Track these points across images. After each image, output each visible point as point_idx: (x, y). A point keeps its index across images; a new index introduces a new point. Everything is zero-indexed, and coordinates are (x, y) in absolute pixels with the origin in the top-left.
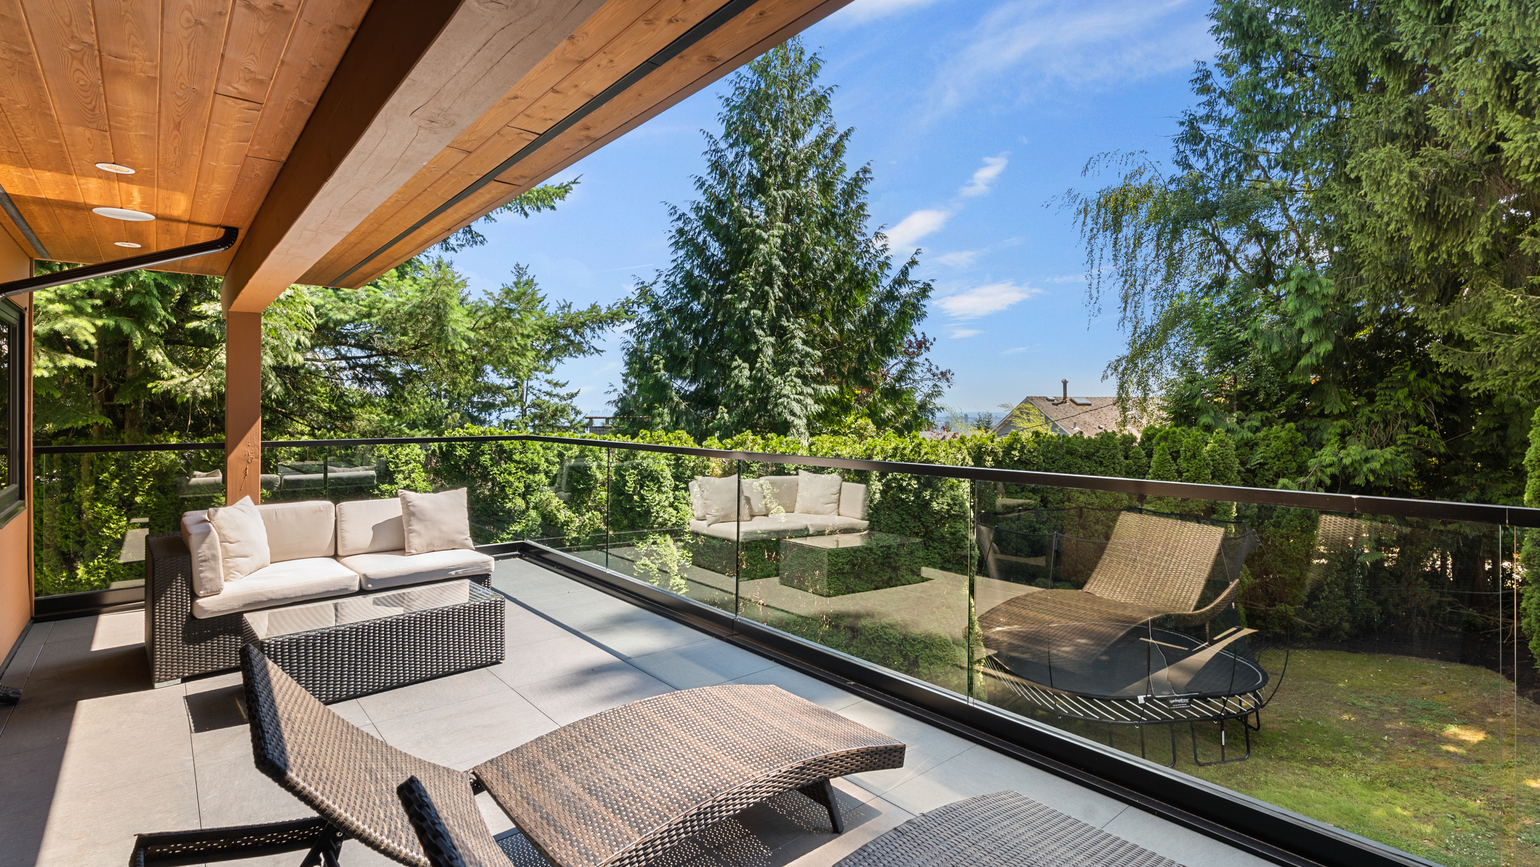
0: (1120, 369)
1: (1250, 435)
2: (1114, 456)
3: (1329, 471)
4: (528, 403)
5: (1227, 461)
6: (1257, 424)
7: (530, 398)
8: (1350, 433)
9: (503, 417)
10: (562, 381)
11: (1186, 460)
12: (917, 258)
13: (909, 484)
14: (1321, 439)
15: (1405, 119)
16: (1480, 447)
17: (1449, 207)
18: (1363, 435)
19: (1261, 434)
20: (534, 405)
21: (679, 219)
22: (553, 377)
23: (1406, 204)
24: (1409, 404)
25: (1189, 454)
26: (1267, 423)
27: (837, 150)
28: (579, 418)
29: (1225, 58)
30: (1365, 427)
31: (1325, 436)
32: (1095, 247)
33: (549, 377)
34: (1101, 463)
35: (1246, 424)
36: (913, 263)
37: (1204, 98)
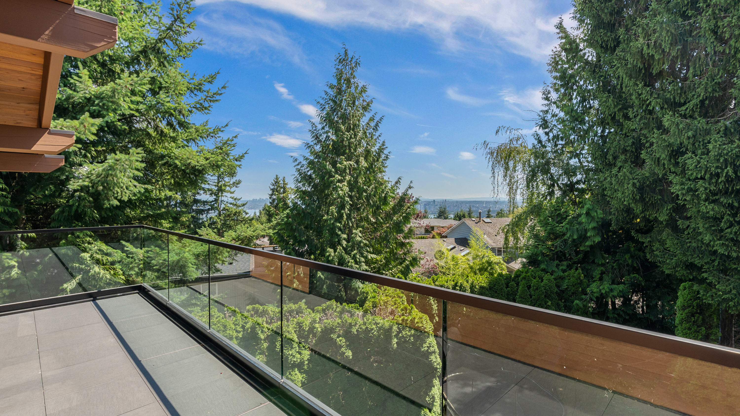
0: (505, 230)
1: (562, 274)
2: (502, 289)
3: (595, 295)
4: (222, 209)
5: (552, 289)
6: (564, 268)
7: (223, 206)
8: (604, 273)
9: (209, 216)
10: (239, 197)
11: (533, 290)
12: (412, 185)
13: (410, 339)
14: (592, 274)
15: (632, 145)
16: (659, 278)
17: (650, 198)
18: (610, 274)
19: (566, 274)
20: (224, 209)
21: (298, 165)
22: (235, 195)
23: (631, 196)
24: (630, 262)
25: (535, 288)
26: (570, 267)
27: (376, 128)
28: (247, 216)
29: (555, 84)
30: (611, 270)
31: (594, 274)
32: (495, 171)
33: (232, 195)
34: (496, 292)
35: (561, 268)
36: (410, 187)
37: (546, 102)
